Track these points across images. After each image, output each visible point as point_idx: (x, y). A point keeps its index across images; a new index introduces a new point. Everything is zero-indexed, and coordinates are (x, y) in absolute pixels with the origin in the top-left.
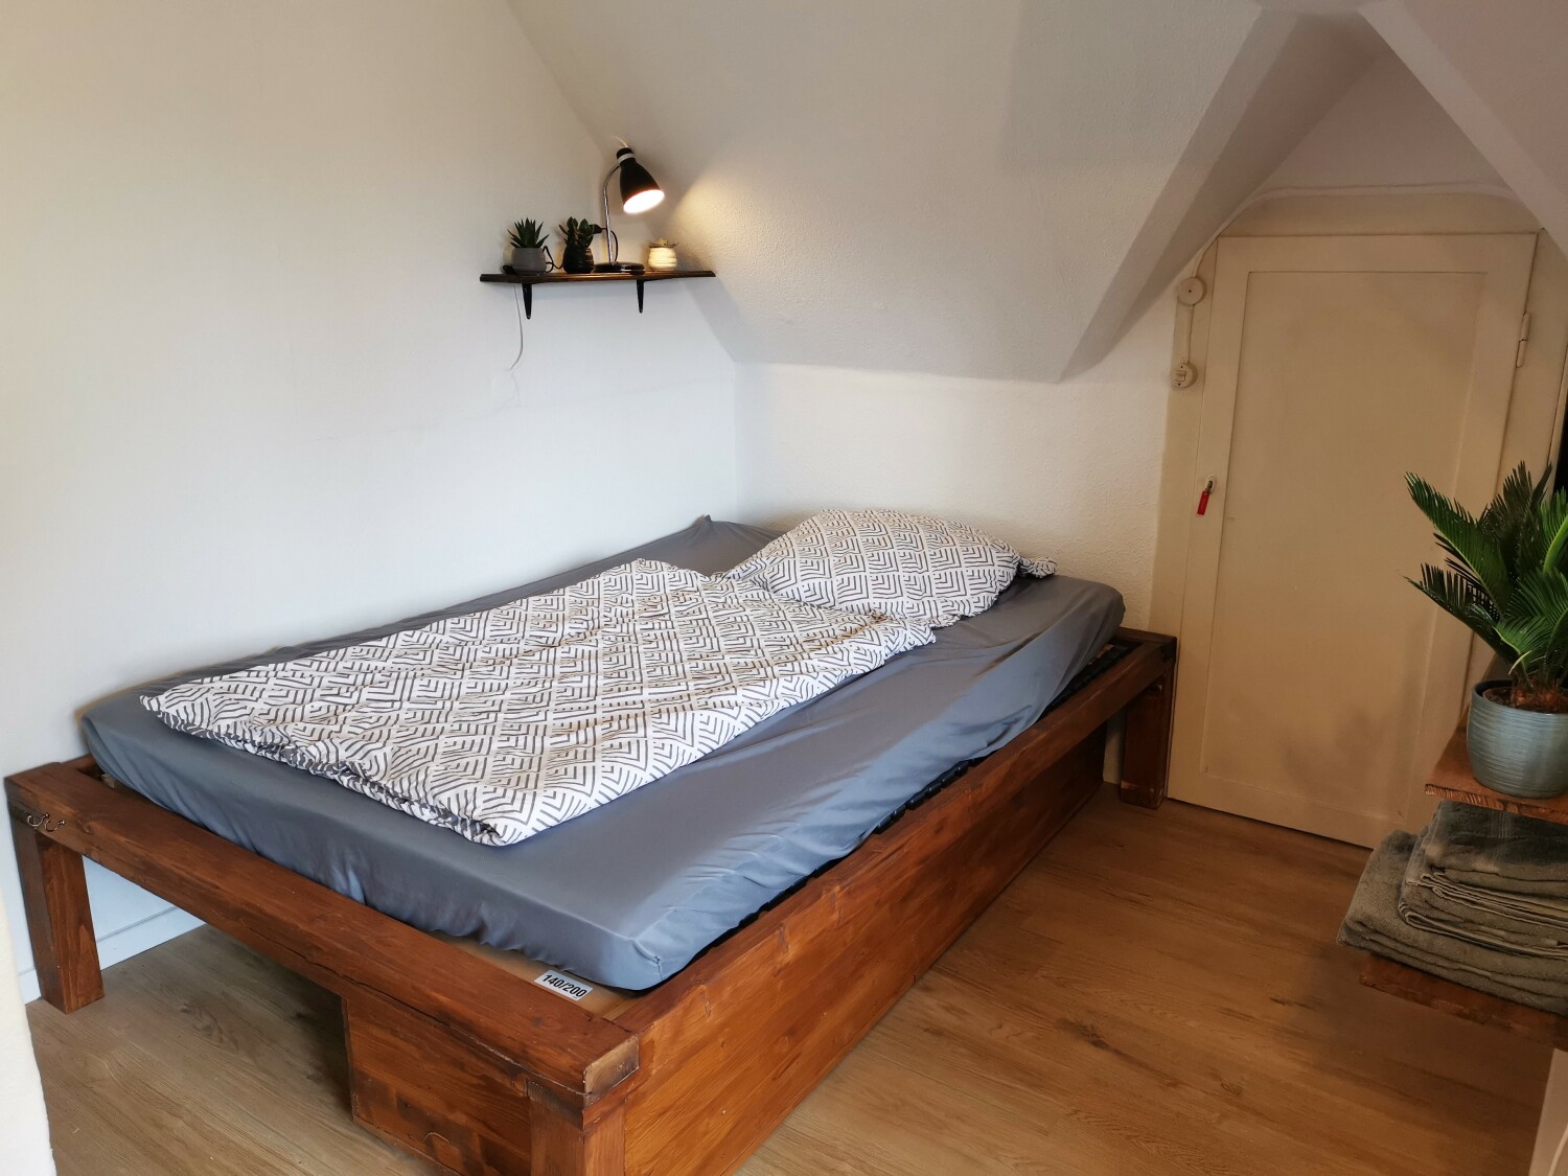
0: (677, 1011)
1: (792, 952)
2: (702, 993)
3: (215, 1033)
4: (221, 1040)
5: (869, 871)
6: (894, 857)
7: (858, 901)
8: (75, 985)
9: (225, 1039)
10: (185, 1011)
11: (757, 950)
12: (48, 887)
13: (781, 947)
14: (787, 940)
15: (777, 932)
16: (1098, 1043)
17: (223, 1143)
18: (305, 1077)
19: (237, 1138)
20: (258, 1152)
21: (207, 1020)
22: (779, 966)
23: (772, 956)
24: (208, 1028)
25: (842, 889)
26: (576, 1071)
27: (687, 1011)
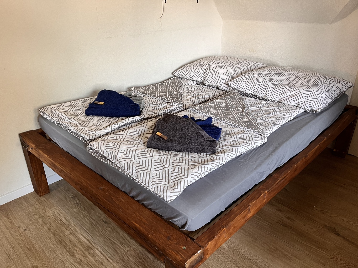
0: (216, 238)
1: (252, 213)
2: (224, 231)
3: (79, 205)
4: (81, 208)
5: (275, 186)
6: (283, 180)
7: (271, 195)
8: (42, 190)
9: (82, 207)
10: (72, 198)
11: (242, 215)
12: (32, 164)
13: (249, 213)
14: (250, 210)
15: (248, 208)
16: (337, 234)
17: (79, 240)
18: (102, 221)
19: (83, 239)
20: (89, 244)
21: (77, 201)
22: (247, 218)
23: (246, 216)
24: (77, 203)
25: (268, 192)
26: (182, 262)
27: (219, 237)
